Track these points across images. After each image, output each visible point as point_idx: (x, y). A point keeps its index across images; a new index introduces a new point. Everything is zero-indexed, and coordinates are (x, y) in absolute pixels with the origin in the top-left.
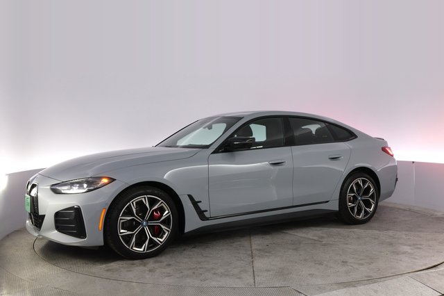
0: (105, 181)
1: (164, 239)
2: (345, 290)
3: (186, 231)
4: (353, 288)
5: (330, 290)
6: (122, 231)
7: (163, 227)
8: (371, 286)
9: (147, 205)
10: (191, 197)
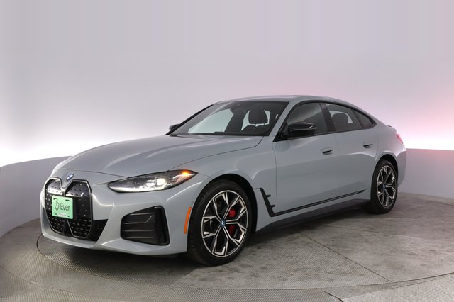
0: (185, 175)
1: (240, 240)
2: (381, 292)
3: (257, 230)
4: (391, 291)
5: (364, 292)
6: (205, 233)
7: (240, 226)
8: (410, 288)
9: (227, 201)
10: (262, 190)
